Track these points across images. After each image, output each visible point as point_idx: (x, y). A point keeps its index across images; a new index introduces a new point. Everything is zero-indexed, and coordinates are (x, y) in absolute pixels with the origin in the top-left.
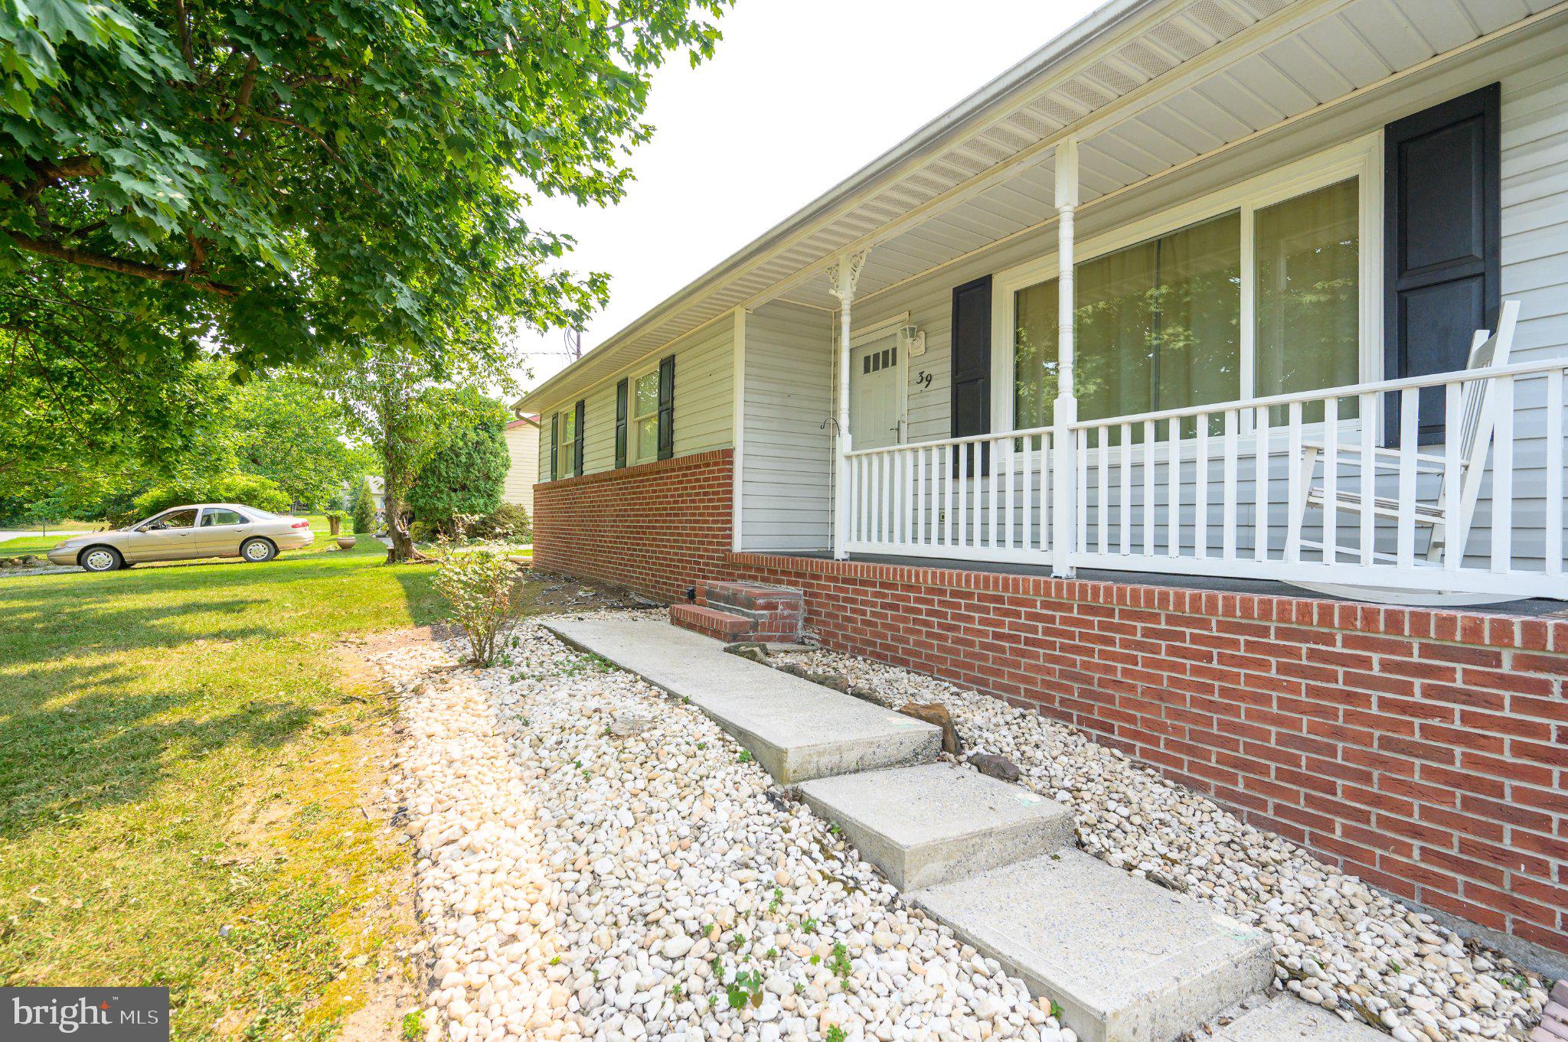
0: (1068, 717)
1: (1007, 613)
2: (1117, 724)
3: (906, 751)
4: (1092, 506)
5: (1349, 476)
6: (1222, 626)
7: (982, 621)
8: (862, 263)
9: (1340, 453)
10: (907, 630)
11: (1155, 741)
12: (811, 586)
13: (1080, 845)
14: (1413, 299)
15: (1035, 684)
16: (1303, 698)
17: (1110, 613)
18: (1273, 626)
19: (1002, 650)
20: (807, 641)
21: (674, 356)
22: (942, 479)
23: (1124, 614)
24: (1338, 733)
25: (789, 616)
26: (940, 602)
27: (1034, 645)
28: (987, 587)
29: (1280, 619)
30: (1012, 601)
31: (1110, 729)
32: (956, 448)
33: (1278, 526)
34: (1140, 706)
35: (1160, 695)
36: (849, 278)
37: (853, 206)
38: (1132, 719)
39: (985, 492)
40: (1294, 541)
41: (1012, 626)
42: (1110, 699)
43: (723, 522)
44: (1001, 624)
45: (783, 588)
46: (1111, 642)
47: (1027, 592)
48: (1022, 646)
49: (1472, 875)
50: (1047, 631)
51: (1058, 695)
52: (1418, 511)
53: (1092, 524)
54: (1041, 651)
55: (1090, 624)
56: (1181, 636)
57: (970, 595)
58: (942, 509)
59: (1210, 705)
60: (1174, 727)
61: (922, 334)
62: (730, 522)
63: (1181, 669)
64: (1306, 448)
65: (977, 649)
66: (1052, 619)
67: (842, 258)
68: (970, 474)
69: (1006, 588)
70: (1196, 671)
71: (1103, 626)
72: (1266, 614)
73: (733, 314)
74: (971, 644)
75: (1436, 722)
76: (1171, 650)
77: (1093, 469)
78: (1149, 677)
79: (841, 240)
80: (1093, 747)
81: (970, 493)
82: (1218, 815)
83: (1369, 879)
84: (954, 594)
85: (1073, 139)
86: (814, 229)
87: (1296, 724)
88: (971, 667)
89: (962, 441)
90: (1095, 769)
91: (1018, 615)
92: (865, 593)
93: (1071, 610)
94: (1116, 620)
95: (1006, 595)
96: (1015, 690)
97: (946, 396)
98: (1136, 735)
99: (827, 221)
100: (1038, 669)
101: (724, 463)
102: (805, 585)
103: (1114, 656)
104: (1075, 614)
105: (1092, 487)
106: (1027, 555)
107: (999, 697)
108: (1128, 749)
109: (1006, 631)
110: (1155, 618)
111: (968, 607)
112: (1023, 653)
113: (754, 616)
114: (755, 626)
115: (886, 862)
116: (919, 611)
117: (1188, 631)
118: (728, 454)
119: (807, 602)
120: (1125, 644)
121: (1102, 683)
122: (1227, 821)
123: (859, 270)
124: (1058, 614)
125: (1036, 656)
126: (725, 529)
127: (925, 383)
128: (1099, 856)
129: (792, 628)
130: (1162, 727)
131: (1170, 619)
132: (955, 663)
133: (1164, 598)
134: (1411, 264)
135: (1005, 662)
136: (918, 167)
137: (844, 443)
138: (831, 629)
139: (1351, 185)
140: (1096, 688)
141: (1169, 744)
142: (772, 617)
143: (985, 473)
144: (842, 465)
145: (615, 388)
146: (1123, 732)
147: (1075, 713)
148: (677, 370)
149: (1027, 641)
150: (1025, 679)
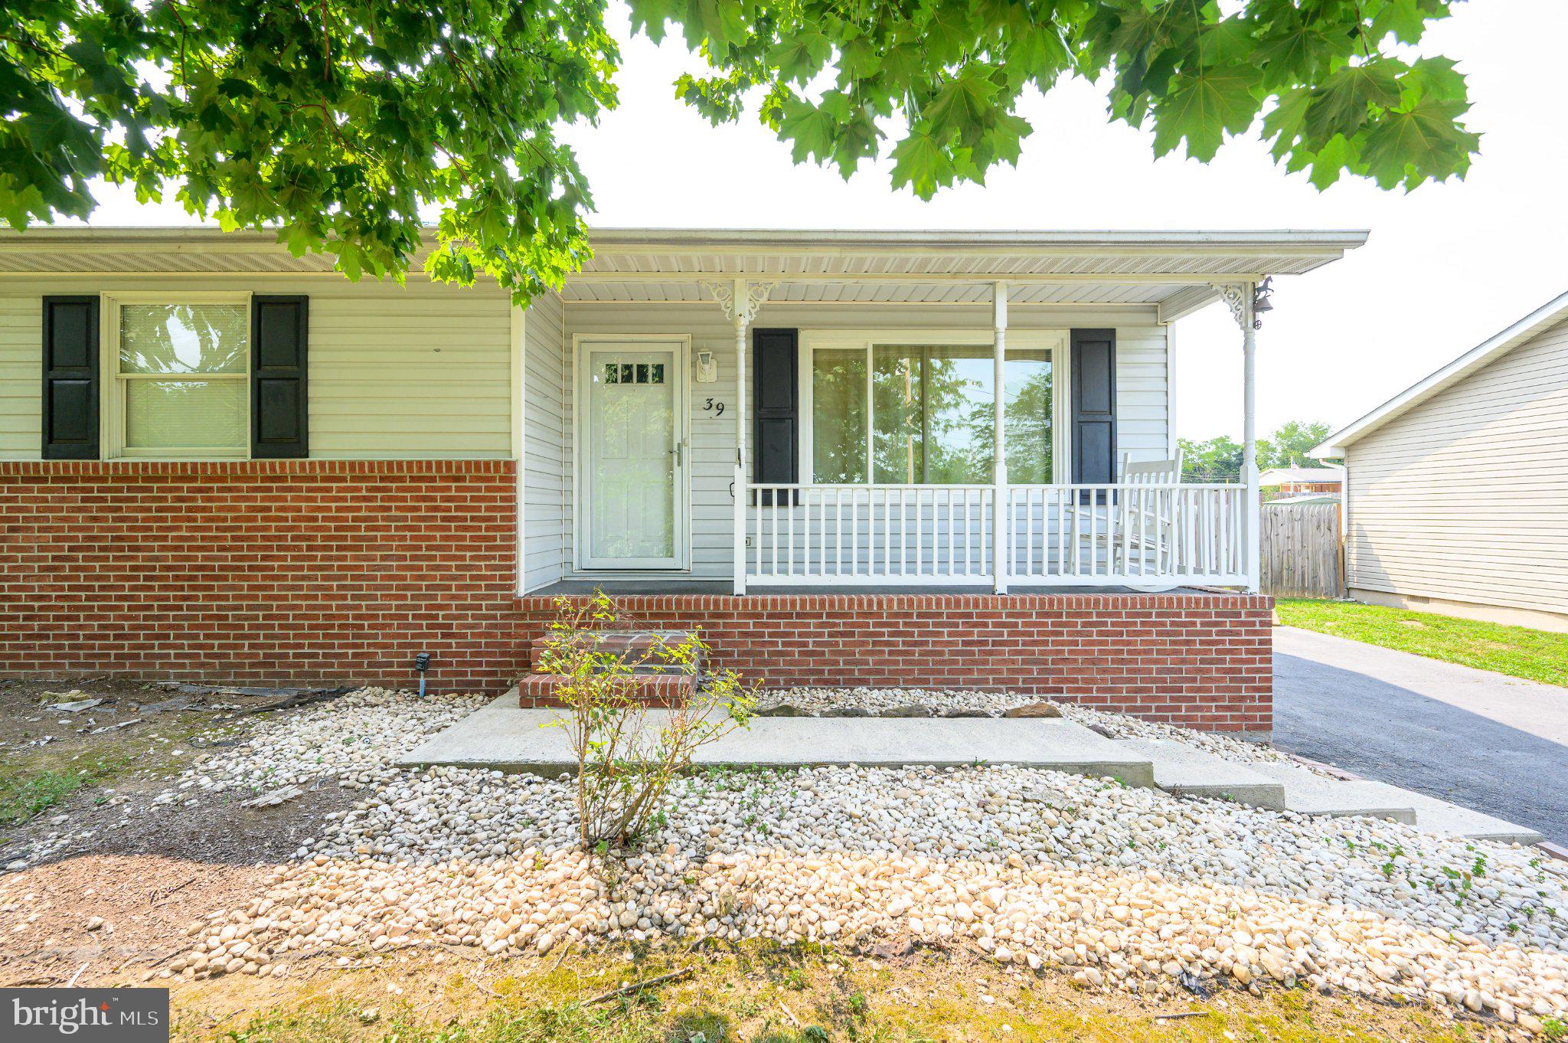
2: (1064, 686)
8: (766, 295)
11: (1090, 690)
12: (713, 625)
14: (1084, 427)
17: (1059, 615)
18: (1154, 611)
21: (305, 298)
27: (1000, 645)
31: (1061, 690)
34: (1080, 671)
38: (1075, 681)
41: (981, 634)
42: (1061, 671)
44: (970, 634)
46: (1060, 634)
47: (995, 607)
48: (990, 648)
49: (1232, 711)
50: (1011, 634)
51: (1021, 678)
54: (1007, 649)
55: (1045, 624)
59: (1122, 661)
60: (1102, 679)
61: (714, 362)
62: (515, 557)
63: (1105, 643)
65: (946, 657)
67: (739, 282)
69: (976, 606)
70: (1114, 643)
71: (1054, 625)
74: (940, 653)
78: (1086, 652)
87: (1164, 661)
94: (1064, 619)
96: (986, 681)
106: (972, 579)
110: (1089, 614)
118: (509, 467)
119: (705, 645)
120: (1070, 634)
121: (1054, 662)
124: (1020, 621)
127: (715, 411)
131: (1100, 614)
132: (922, 672)
133: (1097, 601)
134: (1083, 408)
135: (973, 662)
138: (751, 667)
141: (1099, 690)
146: (1069, 690)
147: (1034, 686)
148: (316, 322)
149: (995, 643)
150: (993, 671)
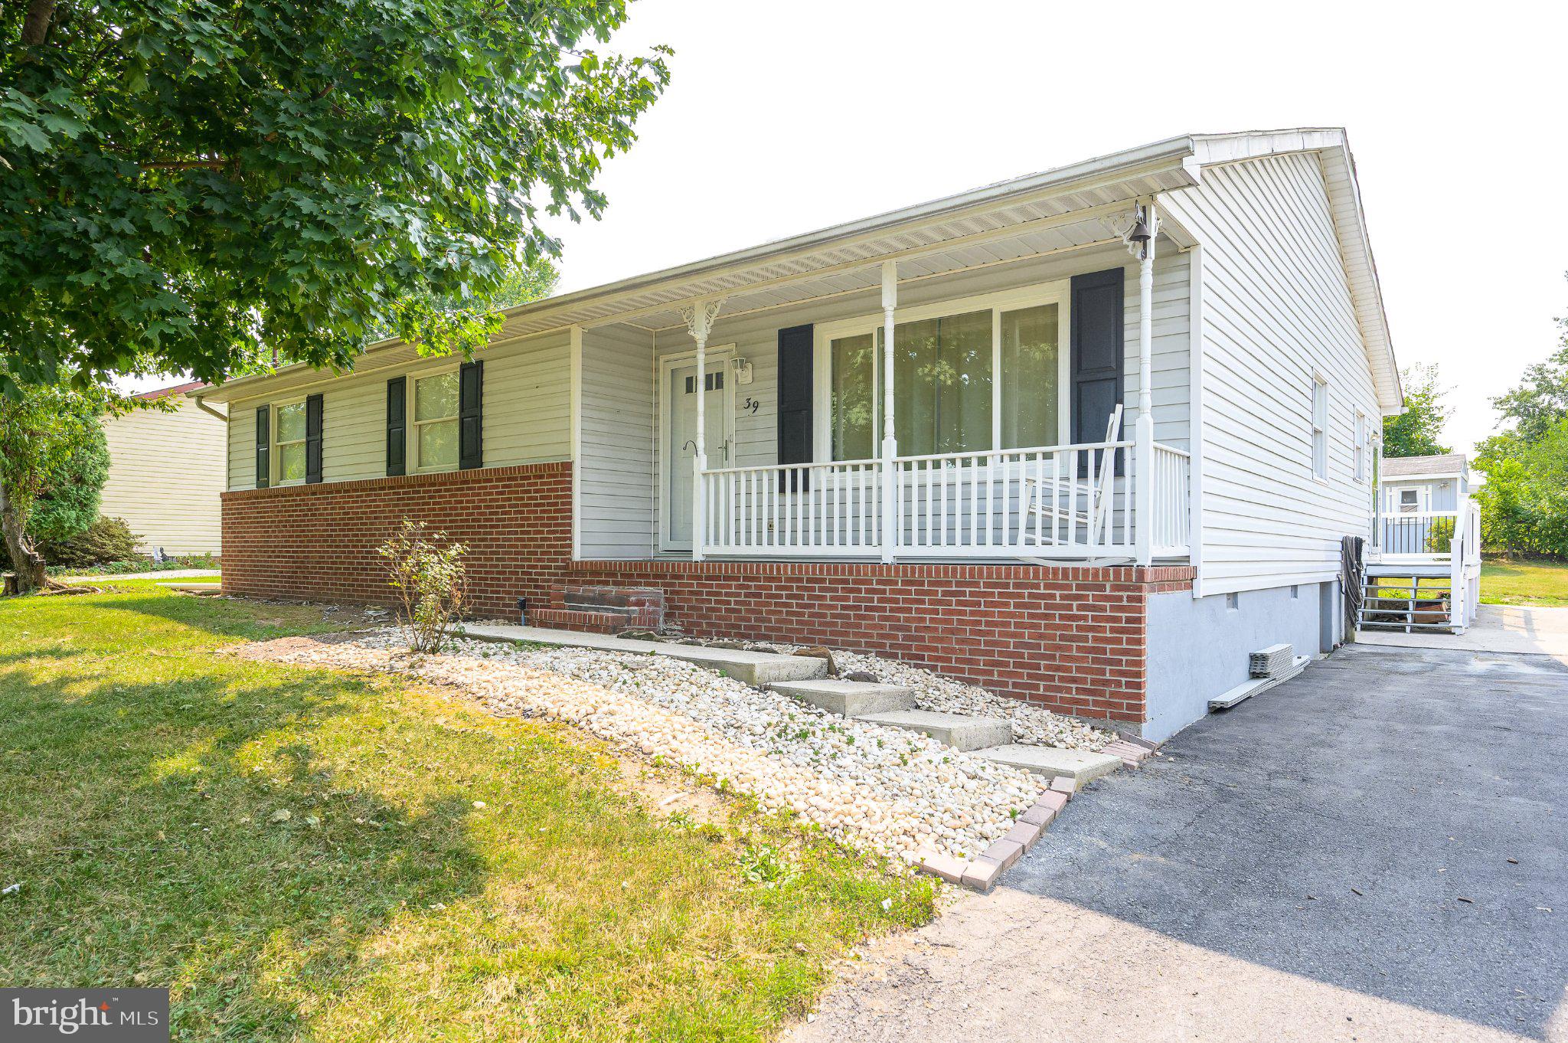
0: (894, 656)
1: (852, 590)
2: (926, 654)
3: (810, 673)
4: (908, 516)
5: (1047, 496)
6: (987, 585)
7: (832, 598)
8: (717, 311)
9: (1044, 483)
10: (769, 612)
11: (949, 660)
12: (673, 585)
13: (918, 707)
14: (1084, 387)
15: (872, 637)
16: (1026, 620)
17: (922, 584)
18: (1011, 582)
19: (848, 617)
20: (668, 633)
21: (482, 362)
22: (771, 493)
23: (930, 583)
24: (1041, 636)
25: (654, 611)
26: (798, 587)
27: (871, 611)
28: (836, 573)
29: (1015, 578)
30: (855, 582)
31: (922, 658)
32: (782, 473)
33: (1014, 528)
34: (941, 640)
35: (952, 632)
36: (704, 322)
37: (725, 273)
38: (936, 649)
39: (806, 504)
40: (1022, 535)
41: (855, 599)
42: (923, 639)
43: (562, 532)
44: (847, 599)
45: (641, 589)
46: (923, 602)
48: (863, 612)
49: (1095, 695)
50: (880, 600)
51: (888, 642)
52: (1077, 516)
53: (908, 530)
54: (877, 614)
55: (909, 592)
56: (963, 593)
57: (823, 580)
58: (771, 519)
59: (980, 633)
60: (960, 650)
61: (750, 366)
62: (569, 532)
63: (963, 613)
64: (1027, 480)
65: (828, 619)
66: (884, 592)
67: (698, 304)
68: (794, 490)
70: (972, 613)
71: (917, 592)
72: (1008, 576)
73: (569, 331)
74: (824, 616)
75: (1082, 623)
76: (959, 603)
77: (908, 487)
78: (946, 621)
79: (700, 291)
80: (913, 670)
81: (794, 505)
82: (984, 693)
83: (1055, 710)
84: (809, 580)
85: (894, 261)
86: (685, 283)
87: (1022, 635)
88: (824, 633)
89: (788, 467)
90: (918, 678)
91: (859, 591)
92: (730, 586)
93: (897, 584)
94: (926, 588)
95: (851, 578)
96: (858, 644)
97: (773, 422)
98: (939, 659)
99: (698, 280)
100: (874, 627)
101: (562, 475)
102: (664, 585)
103: (925, 611)
104: (900, 586)
105: (908, 501)
106: (863, 550)
107: (845, 650)
108: (933, 668)
109: (851, 603)
110: (949, 584)
111: (821, 589)
112: (864, 617)
113: (627, 612)
114: (629, 621)
115: (833, 705)
116: (780, 596)
117: (968, 590)
118: (568, 466)
119: (667, 599)
120: (931, 602)
121: (917, 629)
122: (989, 696)
123: (714, 316)
124: (888, 588)
125: (872, 618)
126: (565, 539)
127: (752, 409)
128: (929, 709)
129: (655, 622)
130: (953, 651)
131: (958, 584)
132: (811, 632)
134: (1084, 366)
135: (849, 625)
136: (785, 260)
137: (701, 463)
138: (695, 619)
139: (1054, 307)
140: (913, 633)
141: (957, 660)
142: (642, 612)
143: (806, 489)
144: (699, 483)
145: (385, 386)
146: (930, 658)
147: (900, 652)
148: (486, 377)
149: (867, 609)
150: (865, 635)
